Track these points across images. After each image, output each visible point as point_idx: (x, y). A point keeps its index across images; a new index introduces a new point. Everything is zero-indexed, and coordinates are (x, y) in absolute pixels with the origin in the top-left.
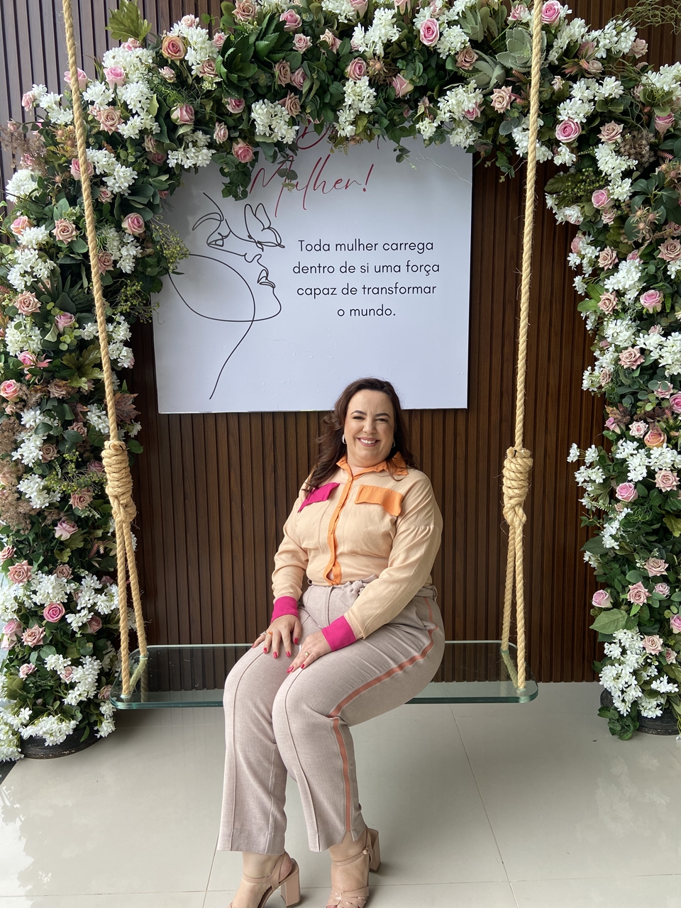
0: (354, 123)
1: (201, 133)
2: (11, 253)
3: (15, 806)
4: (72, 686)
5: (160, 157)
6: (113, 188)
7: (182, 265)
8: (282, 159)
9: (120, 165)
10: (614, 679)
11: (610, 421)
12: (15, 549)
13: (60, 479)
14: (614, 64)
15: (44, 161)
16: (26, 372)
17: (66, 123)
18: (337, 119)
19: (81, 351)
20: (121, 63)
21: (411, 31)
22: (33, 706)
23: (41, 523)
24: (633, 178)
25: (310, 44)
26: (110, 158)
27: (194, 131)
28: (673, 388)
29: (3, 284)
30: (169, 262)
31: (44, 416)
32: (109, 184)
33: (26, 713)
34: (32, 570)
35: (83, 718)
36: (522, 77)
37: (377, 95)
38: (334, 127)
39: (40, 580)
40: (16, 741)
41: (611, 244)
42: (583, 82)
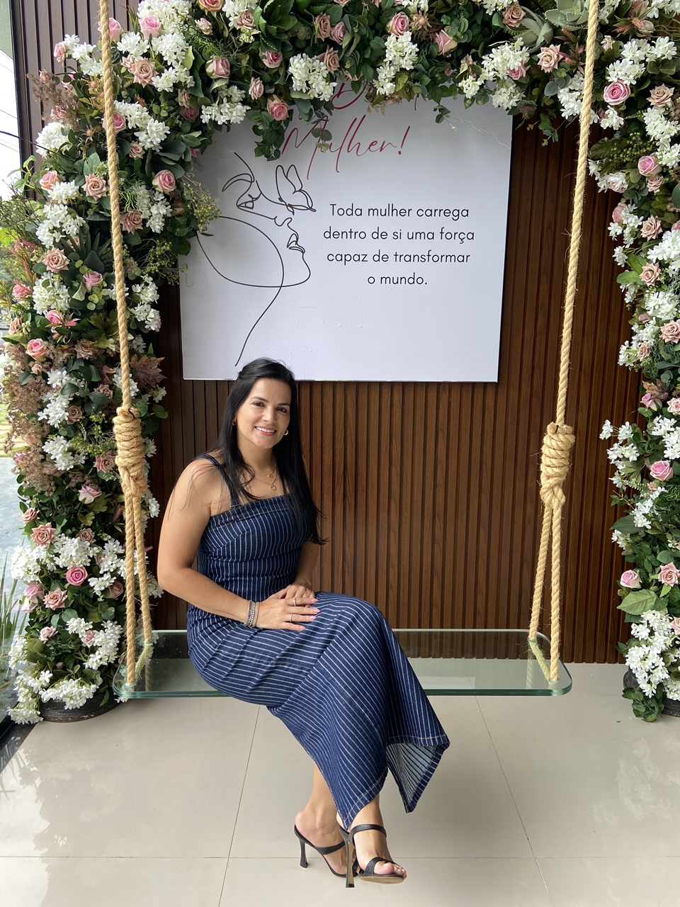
0: (394, 80)
1: (236, 87)
2: (40, 208)
3: (32, 770)
4: (93, 650)
5: (193, 113)
6: (145, 143)
7: (211, 227)
8: (317, 118)
9: (153, 119)
10: (641, 660)
12: (38, 511)
13: (86, 441)
14: (667, 24)
15: (75, 114)
16: (52, 331)
17: (99, 75)
18: (376, 76)
19: (108, 312)
20: (157, 13)
22: (53, 669)
23: (65, 486)
26: (142, 112)
27: (229, 86)
29: (30, 241)
30: (199, 223)
31: (70, 376)
32: (141, 139)
33: (46, 676)
34: (56, 533)
35: (104, 682)
36: (571, 36)
37: (419, 52)
38: (372, 85)
39: (64, 543)
40: (35, 704)
41: (655, 213)
42: (634, 42)
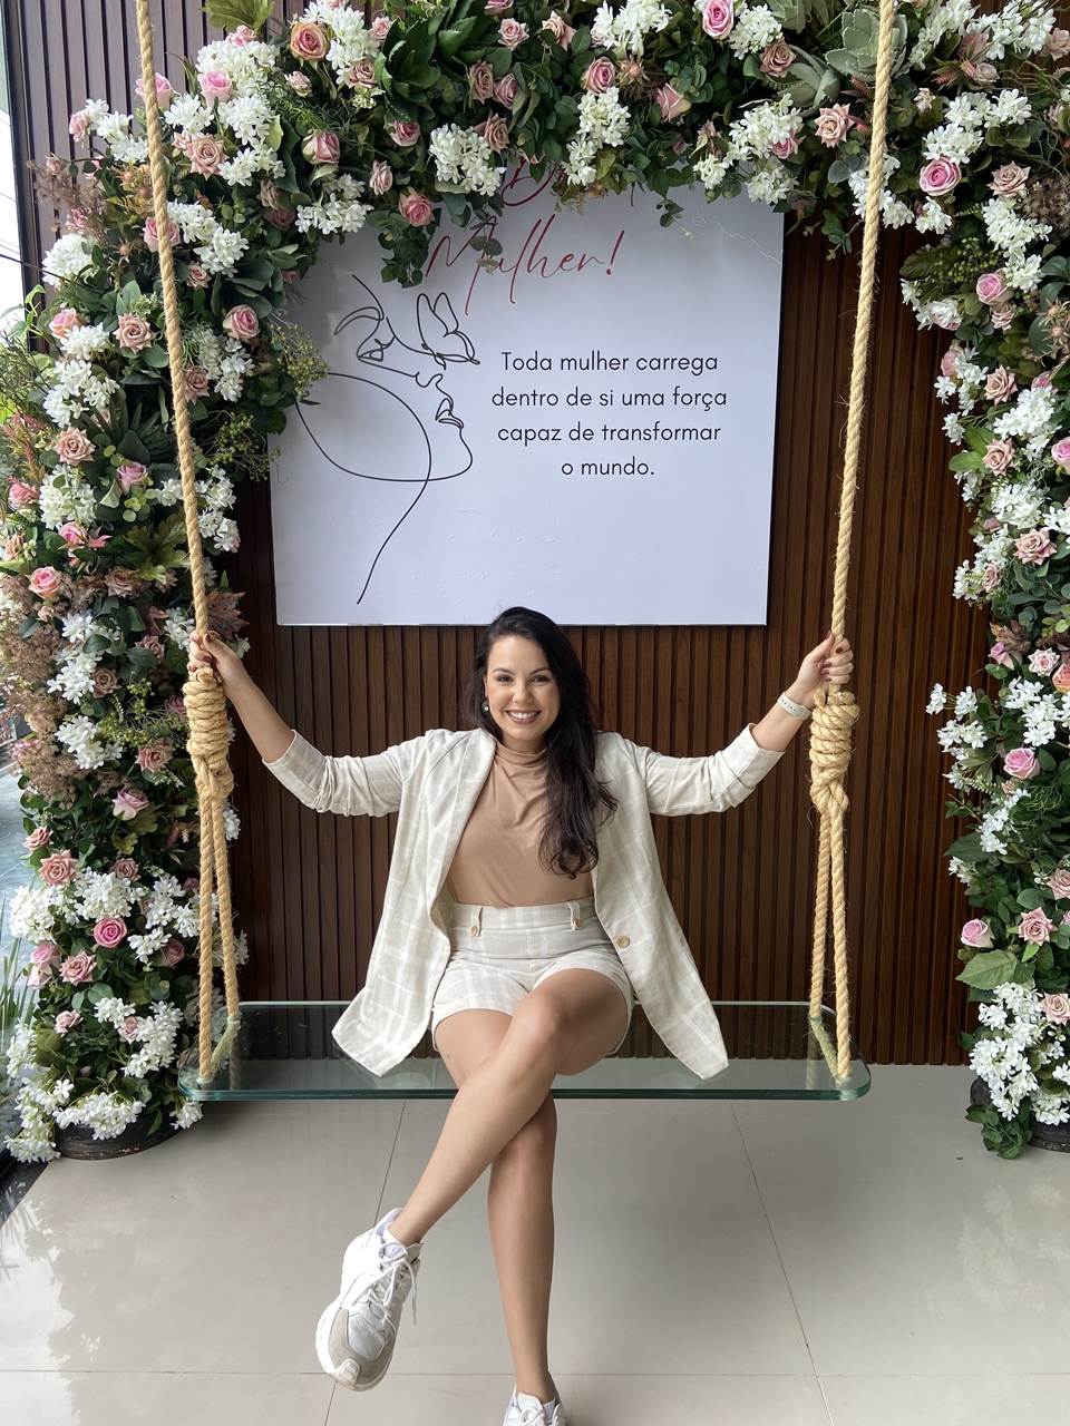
0: (593, 163)
1: (350, 177)
3: (45, 1232)
4: (137, 1047)
5: (285, 217)
6: (210, 264)
7: (316, 390)
8: (478, 221)
9: (221, 228)
10: (994, 1061)
11: (997, 649)
12: (52, 832)
13: (122, 724)
14: (1016, 68)
15: (102, 221)
16: (70, 555)
17: (138, 161)
18: (566, 156)
19: (156, 525)
20: (225, 65)
21: (688, 14)
22: (76, 1076)
23: (91, 793)
24: (1044, 255)
25: (525, 35)
26: (205, 217)
27: (339, 175)
29: (36, 416)
30: (297, 385)
31: (98, 624)
32: (203, 258)
33: (64, 1088)
34: (77, 866)
35: (153, 1098)
36: (866, 90)
37: (632, 118)
38: (561, 169)
39: (90, 882)
40: (48, 1131)
41: (1006, 361)
42: (965, 98)
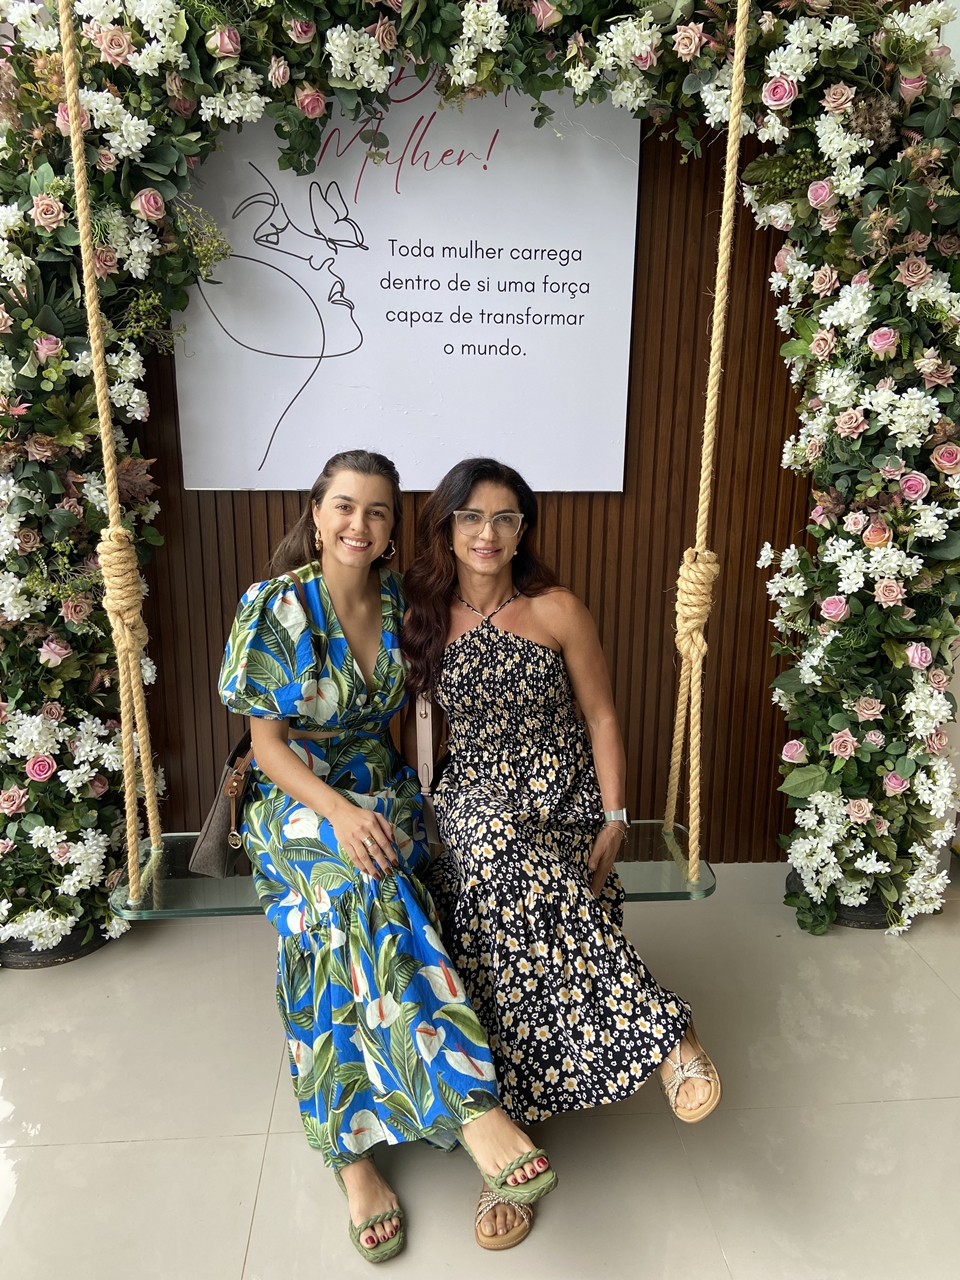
0: (474, 65)
1: (250, 70)
4: (69, 869)
5: (187, 106)
6: (119, 149)
7: (218, 270)
8: (366, 116)
9: (129, 115)
10: (808, 856)
11: (816, 512)
13: (47, 580)
15: (15, 105)
17: (49, 49)
18: (449, 58)
19: (72, 394)
22: (12, 897)
23: (18, 643)
24: (867, 165)
26: (114, 104)
27: (239, 68)
28: (905, 466)
30: (201, 265)
31: (20, 487)
32: (112, 143)
33: (4, 906)
34: (8, 709)
35: (85, 913)
36: (718, 10)
37: (510, 26)
38: (444, 70)
39: (20, 723)
41: (831, 260)
42: (803, 22)
